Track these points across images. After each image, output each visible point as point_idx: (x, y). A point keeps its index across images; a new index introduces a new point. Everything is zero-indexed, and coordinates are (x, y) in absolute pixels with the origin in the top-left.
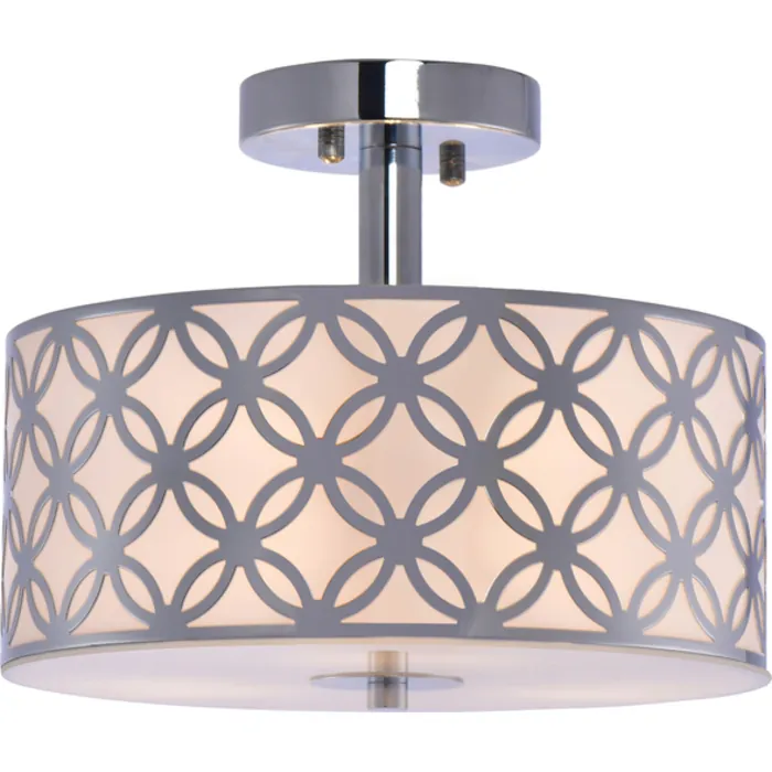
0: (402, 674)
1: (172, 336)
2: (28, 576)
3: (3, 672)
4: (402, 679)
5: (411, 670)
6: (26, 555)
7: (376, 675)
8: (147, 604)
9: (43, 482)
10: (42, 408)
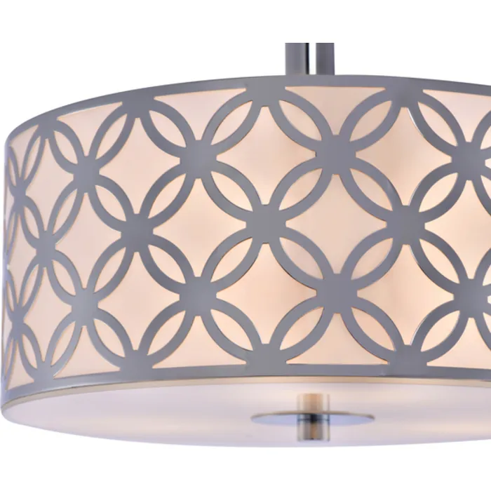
0: (325, 413)
1: (138, 123)
2: (20, 331)
3: (2, 412)
4: (325, 417)
5: (333, 409)
6: (18, 312)
7: (305, 414)
8: (119, 350)
9: (32, 253)
10: (30, 192)
